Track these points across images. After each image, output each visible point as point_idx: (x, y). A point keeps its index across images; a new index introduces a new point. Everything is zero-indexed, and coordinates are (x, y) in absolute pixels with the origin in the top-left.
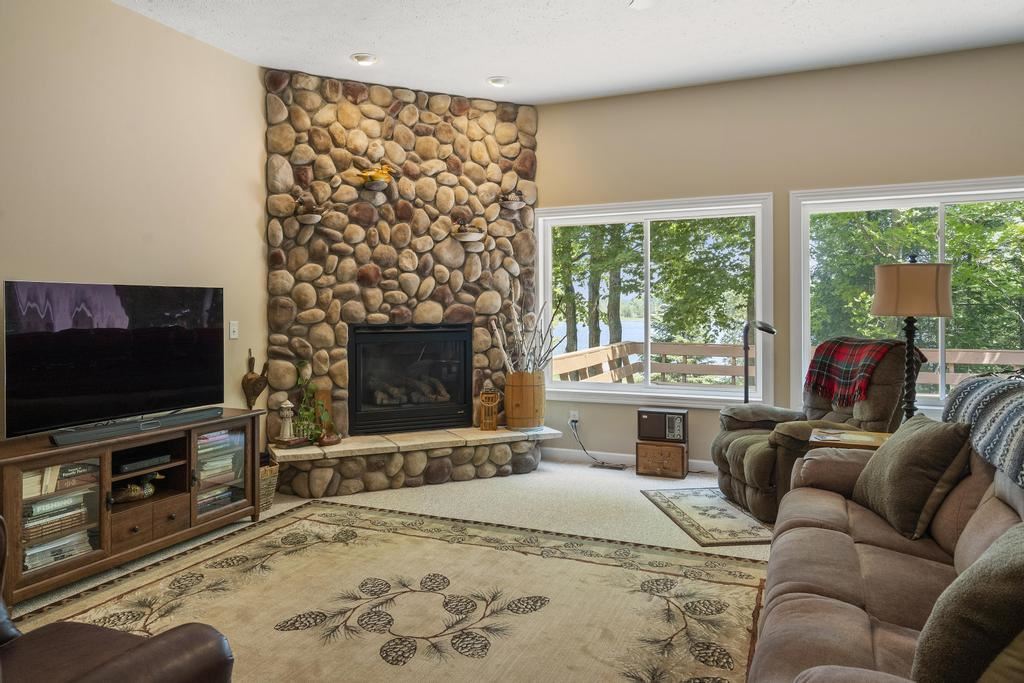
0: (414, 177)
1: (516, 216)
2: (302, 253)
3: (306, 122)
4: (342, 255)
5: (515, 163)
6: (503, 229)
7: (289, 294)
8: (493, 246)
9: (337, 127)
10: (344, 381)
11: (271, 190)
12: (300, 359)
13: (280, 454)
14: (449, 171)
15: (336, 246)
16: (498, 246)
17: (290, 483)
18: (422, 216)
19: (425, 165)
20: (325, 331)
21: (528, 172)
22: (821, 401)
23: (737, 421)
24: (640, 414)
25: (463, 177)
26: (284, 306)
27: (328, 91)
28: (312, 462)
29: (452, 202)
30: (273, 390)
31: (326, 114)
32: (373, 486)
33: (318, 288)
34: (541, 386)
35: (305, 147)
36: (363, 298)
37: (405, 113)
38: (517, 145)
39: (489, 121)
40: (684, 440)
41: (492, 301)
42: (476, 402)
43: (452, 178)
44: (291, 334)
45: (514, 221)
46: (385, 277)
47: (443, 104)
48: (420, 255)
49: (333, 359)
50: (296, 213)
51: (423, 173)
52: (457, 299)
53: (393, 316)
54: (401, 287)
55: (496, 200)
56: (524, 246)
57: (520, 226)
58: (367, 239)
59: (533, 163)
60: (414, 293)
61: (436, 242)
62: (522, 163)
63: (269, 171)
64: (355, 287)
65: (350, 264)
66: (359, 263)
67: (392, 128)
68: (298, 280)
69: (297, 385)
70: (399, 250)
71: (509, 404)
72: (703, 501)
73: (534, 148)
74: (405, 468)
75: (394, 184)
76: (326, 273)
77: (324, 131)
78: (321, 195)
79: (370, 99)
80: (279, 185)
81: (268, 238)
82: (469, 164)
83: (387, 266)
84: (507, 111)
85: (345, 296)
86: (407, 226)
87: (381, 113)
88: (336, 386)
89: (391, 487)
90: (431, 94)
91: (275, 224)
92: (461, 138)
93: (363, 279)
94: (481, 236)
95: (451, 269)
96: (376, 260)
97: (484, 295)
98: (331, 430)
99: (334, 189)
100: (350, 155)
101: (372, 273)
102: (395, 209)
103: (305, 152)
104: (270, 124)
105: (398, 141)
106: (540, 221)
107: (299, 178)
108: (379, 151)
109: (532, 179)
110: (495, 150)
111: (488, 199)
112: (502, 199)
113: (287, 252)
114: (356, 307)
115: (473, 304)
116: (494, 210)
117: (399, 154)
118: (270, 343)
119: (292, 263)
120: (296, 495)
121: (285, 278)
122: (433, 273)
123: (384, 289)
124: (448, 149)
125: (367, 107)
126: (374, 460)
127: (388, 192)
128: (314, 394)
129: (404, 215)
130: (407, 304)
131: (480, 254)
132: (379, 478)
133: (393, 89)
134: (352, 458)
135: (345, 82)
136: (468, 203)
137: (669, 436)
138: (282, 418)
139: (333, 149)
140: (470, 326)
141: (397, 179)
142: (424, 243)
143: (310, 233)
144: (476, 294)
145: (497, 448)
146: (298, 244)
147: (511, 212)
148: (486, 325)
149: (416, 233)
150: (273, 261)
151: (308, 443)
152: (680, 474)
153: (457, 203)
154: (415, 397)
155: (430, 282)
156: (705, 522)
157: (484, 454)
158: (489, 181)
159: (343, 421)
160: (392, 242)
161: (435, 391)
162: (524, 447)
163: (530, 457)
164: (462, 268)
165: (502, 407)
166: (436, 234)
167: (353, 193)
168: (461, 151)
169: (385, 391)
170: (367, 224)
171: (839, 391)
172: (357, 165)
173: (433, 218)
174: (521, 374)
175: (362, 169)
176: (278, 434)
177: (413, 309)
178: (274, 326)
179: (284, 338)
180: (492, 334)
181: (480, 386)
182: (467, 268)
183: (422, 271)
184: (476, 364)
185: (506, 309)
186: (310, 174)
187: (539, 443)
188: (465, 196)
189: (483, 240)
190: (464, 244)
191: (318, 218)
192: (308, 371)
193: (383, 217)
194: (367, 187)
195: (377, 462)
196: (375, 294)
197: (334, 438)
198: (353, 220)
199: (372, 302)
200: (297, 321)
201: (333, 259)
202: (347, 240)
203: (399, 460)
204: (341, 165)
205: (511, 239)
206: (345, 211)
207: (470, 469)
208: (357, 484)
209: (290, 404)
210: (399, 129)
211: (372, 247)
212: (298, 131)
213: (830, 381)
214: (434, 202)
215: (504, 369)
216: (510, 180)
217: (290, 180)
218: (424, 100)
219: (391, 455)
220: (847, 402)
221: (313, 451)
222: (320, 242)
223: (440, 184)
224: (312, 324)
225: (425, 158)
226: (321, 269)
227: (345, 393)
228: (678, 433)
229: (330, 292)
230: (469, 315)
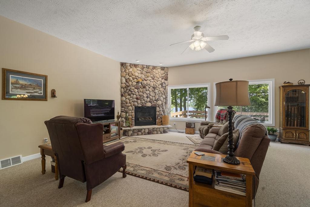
0: (146, 81)
1: (164, 87)
2: (127, 94)
3: (127, 71)
4: (133, 94)
5: (164, 78)
6: (162, 89)
7: (124, 101)
8: (160, 93)
9: (133, 72)
10: (134, 116)
11: (122, 83)
12: (126, 112)
13: (123, 128)
14: (152, 79)
15: (132, 93)
16: (161, 93)
17: (125, 134)
18: (147, 87)
19: (148, 78)
20: (130, 108)
21: (166, 80)
22: (218, 120)
23: (203, 124)
24: (186, 123)
25: (155, 80)
26: (124, 103)
27: (131, 66)
28: (128, 130)
29: (153, 85)
30: (122, 118)
31: (131, 70)
32: (139, 134)
33: (129, 100)
34: (169, 118)
35: (127, 76)
36: (137, 102)
37: (144, 69)
38: (164, 74)
39: (159, 70)
40: (194, 127)
41: (160, 102)
42: (157, 120)
43: (153, 81)
44: (125, 108)
45: (164, 88)
46: (141, 98)
47: (151, 67)
48: (147, 94)
49: (132, 113)
50: (126, 87)
51: (148, 80)
52: (154, 102)
53: (142, 105)
54: (144, 100)
55: (161, 84)
56: (166, 93)
57: (165, 89)
58: (138, 92)
59: (167, 78)
60: (146, 101)
61: (150, 92)
62: (165, 78)
63: (121, 80)
64: (136, 100)
65: (135, 96)
66: (136, 96)
67: (142, 72)
68: (126, 99)
69: (126, 117)
70: (143, 93)
71: (163, 121)
72: (197, 138)
73: (167, 75)
74: (144, 132)
75: (143, 82)
76: (131, 97)
77: (131, 73)
78: (130, 84)
79: (138, 67)
80: (123, 82)
81: (121, 91)
82: (156, 78)
83: (141, 96)
84: (163, 68)
85: (134, 102)
86: (145, 89)
87: (140, 69)
88: (132, 117)
89: (142, 135)
90: (149, 66)
91: (122, 89)
92: (154, 73)
93: (137, 99)
94: (158, 91)
95: (152, 97)
96: (139, 95)
97: (158, 101)
98: (132, 125)
99: (132, 83)
100: (135, 77)
101: (139, 98)
102: (143, 86)
103: (127, 77)
104: (121, 72)
105: (143, 74)
106: (169, 88)
107: (126, 81)
108: (140, 76)
109: (167, 80)
110: (160, 75)
111: (159, 84)
112: (162, 84)
113: (124, 94)
114: (136, 103)
115: (156, 103)
116: (160, 86)
117: (143, 76)
118: (121, 110)
119: (125, 96)
120: (126, 135)
121: (124, 98)
122: (149, 97)
123: (141, 100)
124: (152, 75)
125: (138, 68)
126: (139, 130)
127: (141, 83)
128: (129, 118)
129: (144, 87)
130: (145, 103)
131: (158, 94)
132: (140, 133)
133: (142, 65)
134: (135, 130)
135: (134, 64)
136: (156, 85)
137: (191, 127)
138: (123, 122)
139: (132, 76)
140: (156, 107)
141: (143, 81)
142: (148, 92)
143: (128, 90)
144: (157, 101)
145: (160, 129)
146: (126, 93)
147: (163, 86)
148: (159, 107)
149: (146, 90)
150: (122, 96)
151: (128, 127)
152: (193, 133)
153: (154, 85)
154: (146, 120)
155: (149, 99)
156: (196, 141)
157: (158, 130)
158: (159, 81)
159: (134, 123)
160: (142, 92)
161: (150, 119)
162: (165, 129)
163: (166, 130)
164: (154, 97)
165: (161, 122)
166: (150, 90)
167: (135, 84)
168: (154, 76)
169: (141, 118)
170: (138, 89)
171: (221, 118)
172: (136, 79)
173: (149, 88)
174: (165, 116)
175: (137, 79)
176: (123, 125)
177: (146, 104)
178: (122, 107)
179: (124, 109)
180: (160, 108)
181: (158, 118)
182: (155, 97)
183: (147, 97)
184: (157, 114)
185: (162, 104)
186: (128, 80)
187: (168, 128)
188: (155, 84)
189: (158, 92)
190: (155, 92)
191: (129, 88)
192: (128, 115)
193: (141, 88)
194: (138, 82)
195: (140, 130)
196: (139, 101)
197: (132, 126)
198: (135, 88)
199: (139, 103)
200: (126, 106)
201: (132, 95)
202: (134, 92)
203: (143, 130)
204: (133, 79)
205: (163, 91)
206: (134, 87)
207: (156, 132)
208: (136, 134)
209: (125, 120)
210: (143, 72)
211: (139, 93)
212: (126, 73)
213: (220, 117)
214: (150, 85)
215: (162, 115)
216: (163, 81)
217: (125, 82)
218: (148, 67)
219: (142, 129)
220: (222, 120)
221: (129, 128)
222: (130, 92)
223: (151, 82)
224: (128, 107)
225: (148, 77)
226: (130, 97)
227: (134, 118)
228: (193, 126)
229: (131, 101)
230: (156, 105)
